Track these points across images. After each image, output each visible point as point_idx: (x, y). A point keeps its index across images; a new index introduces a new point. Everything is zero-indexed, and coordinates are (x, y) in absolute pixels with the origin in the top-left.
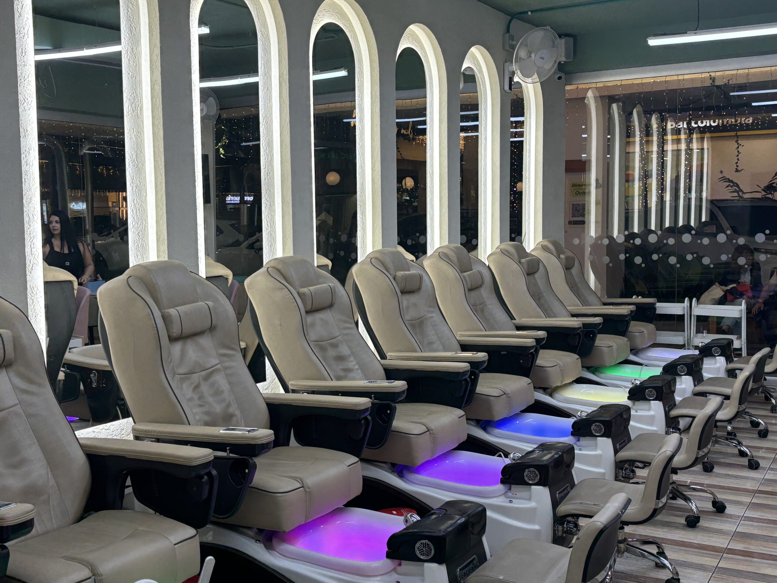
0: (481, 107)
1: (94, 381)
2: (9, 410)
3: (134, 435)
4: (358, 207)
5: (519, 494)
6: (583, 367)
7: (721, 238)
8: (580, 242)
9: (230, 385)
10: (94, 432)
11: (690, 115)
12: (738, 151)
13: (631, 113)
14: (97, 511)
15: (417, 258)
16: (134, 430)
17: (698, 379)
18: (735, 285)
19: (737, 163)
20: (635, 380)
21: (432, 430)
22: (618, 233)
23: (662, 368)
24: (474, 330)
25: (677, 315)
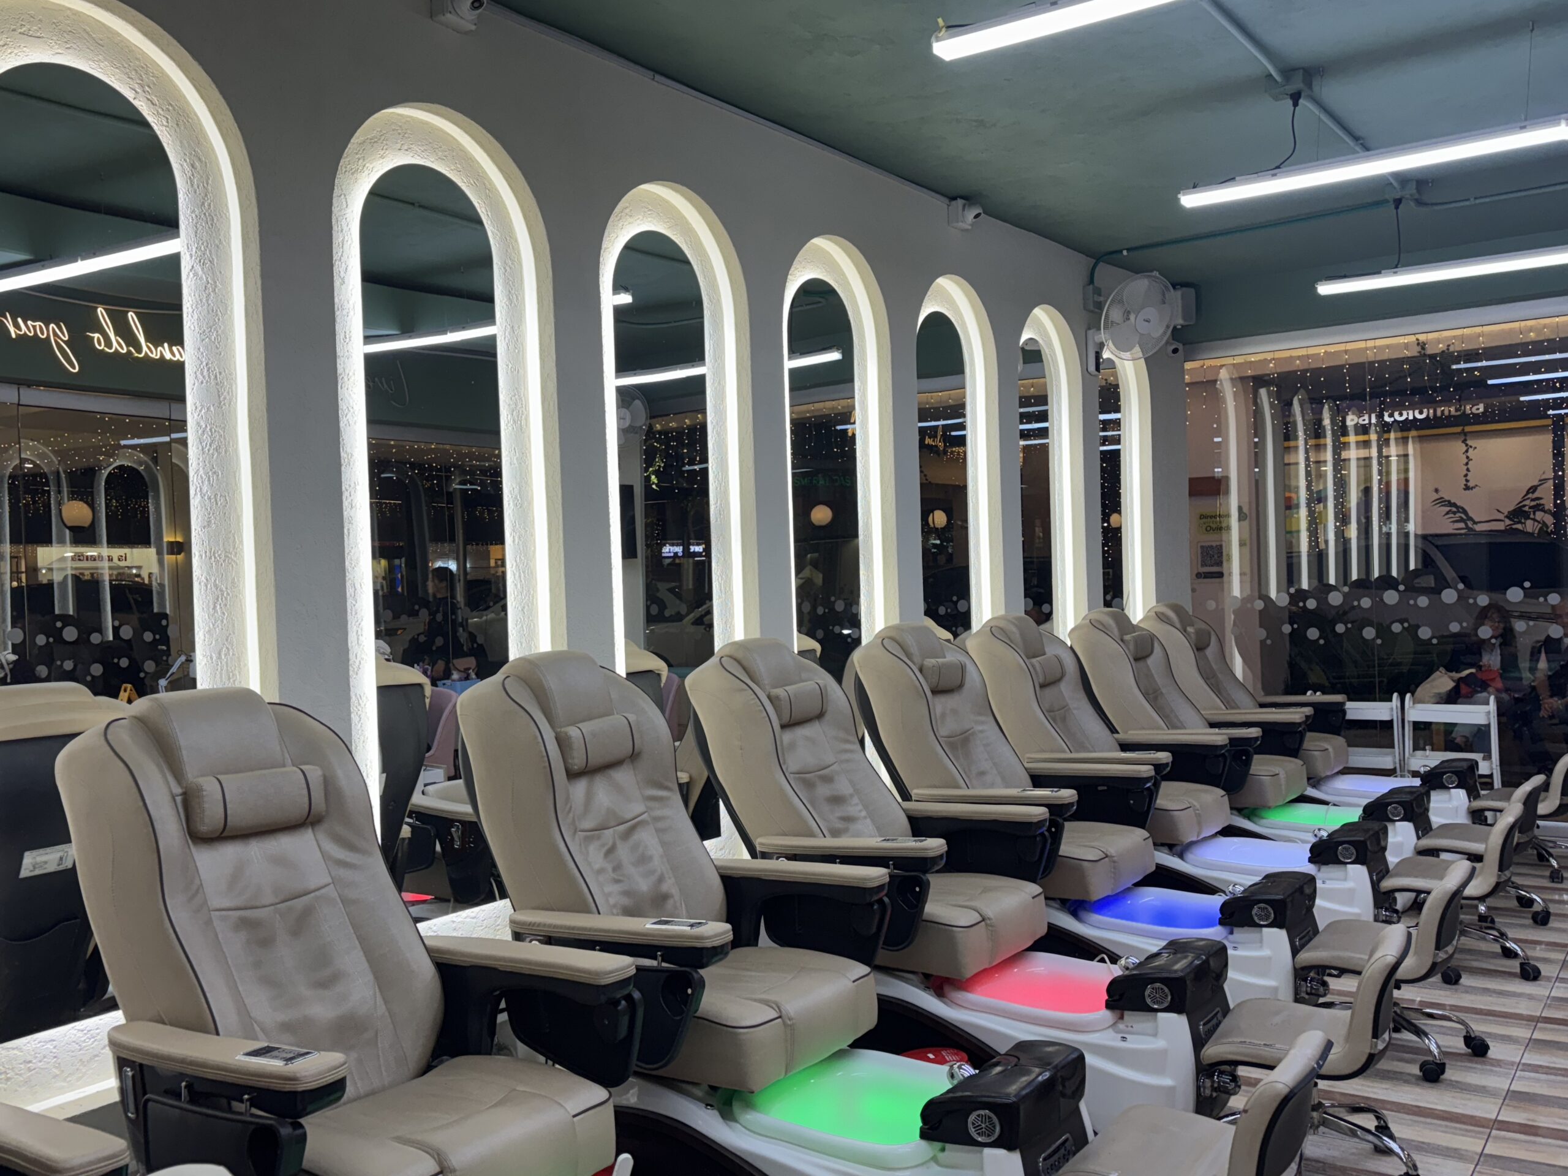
0: (1052, 399)
1: (456, 839)
2: (317, 893)
3: (512, 931)
5: (1138, 1027)
6: (1232, 808)
7: (1449, 596)
8: (1217, 606)
9: (662, 847)
11: (1382, 403)
12: (1467, 457)
13: (1290, 404)
14: (454, 1055)
15: (956, 635)
16: (513, 922)
17: (1423, 826)
18: (1473, 670)
19: (1466, 475)
20: (1319, 830)
21: (989, 919)
22: (1278, 591)
23: (1362, 809)
24: (1052, 751)
25: (1382, 722)
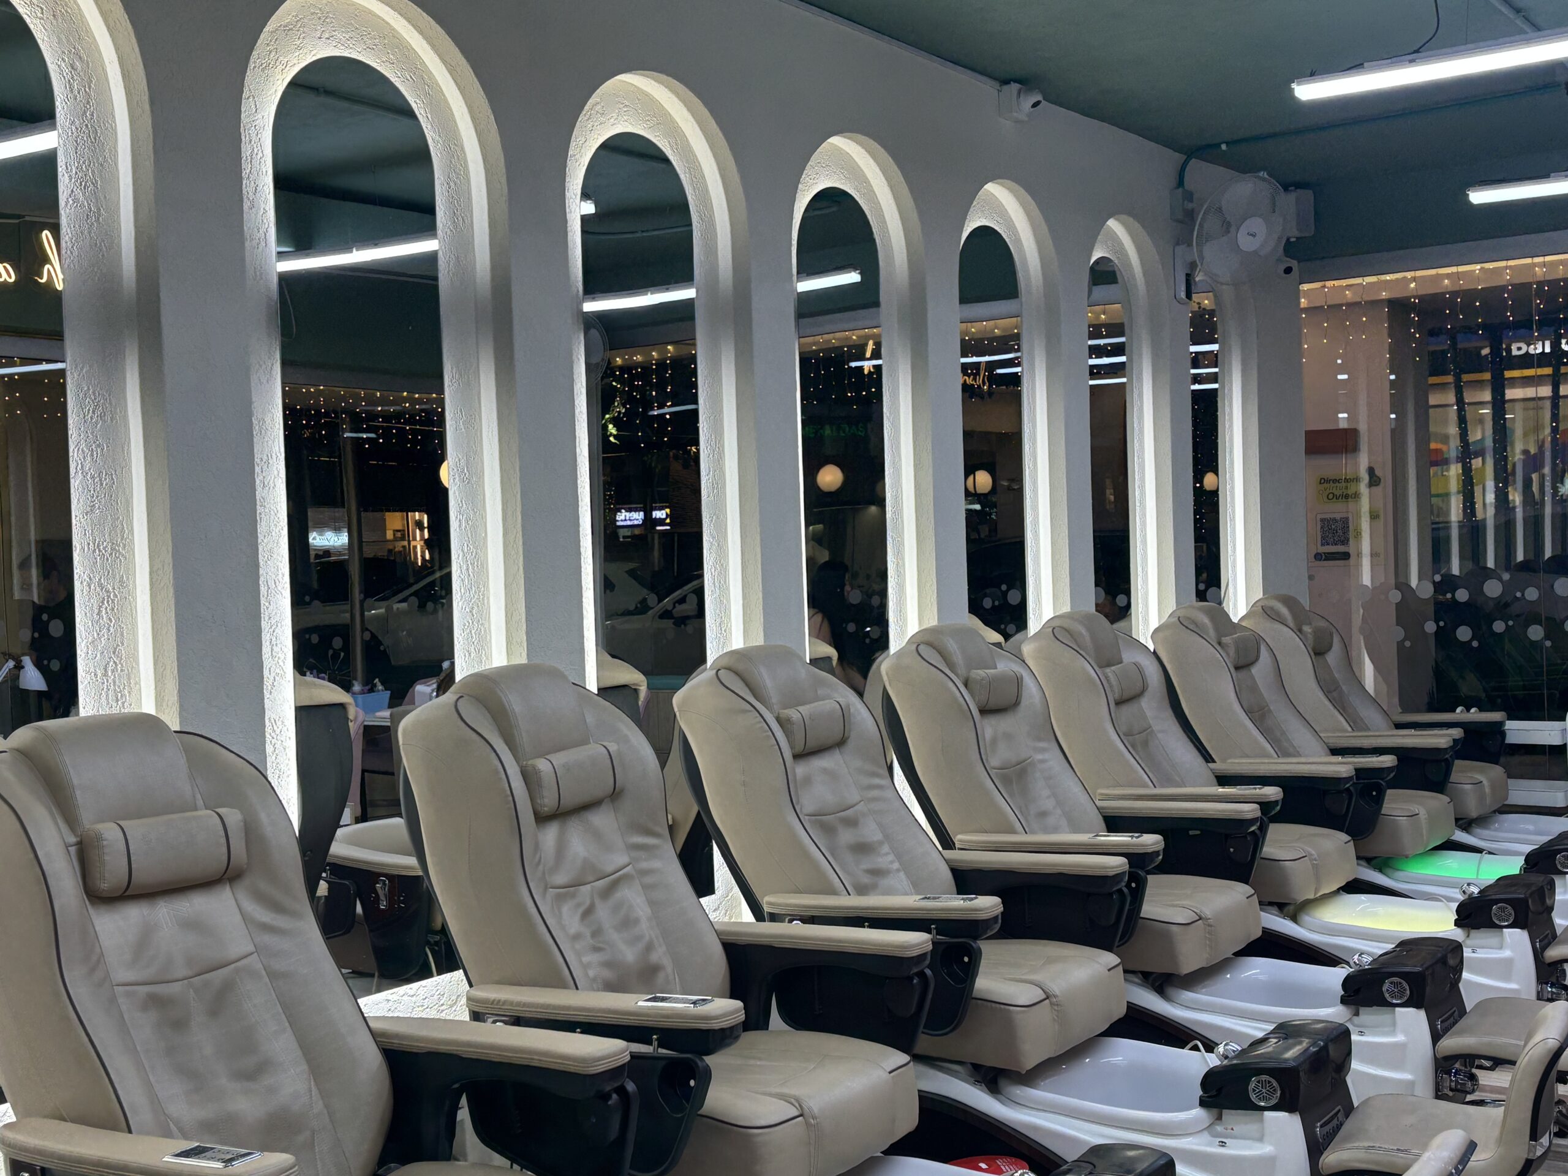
0: (1131, 330)
1: (382, 897)
2: (238, 964)
3: (469, 1010)
4: (888, 542)
5: (1239, 1129)
6: (1358, 858)
8: (1342, 597)
9: (650, 907)
10: (388, 1001)
15: (1007, 637)
16: (469, 999)
20: (1469, 885)
21: (1056, 996)
22: (1420, 579)
23: (1524, 858)
24: (1131, 786)
25: (1551, 747)
